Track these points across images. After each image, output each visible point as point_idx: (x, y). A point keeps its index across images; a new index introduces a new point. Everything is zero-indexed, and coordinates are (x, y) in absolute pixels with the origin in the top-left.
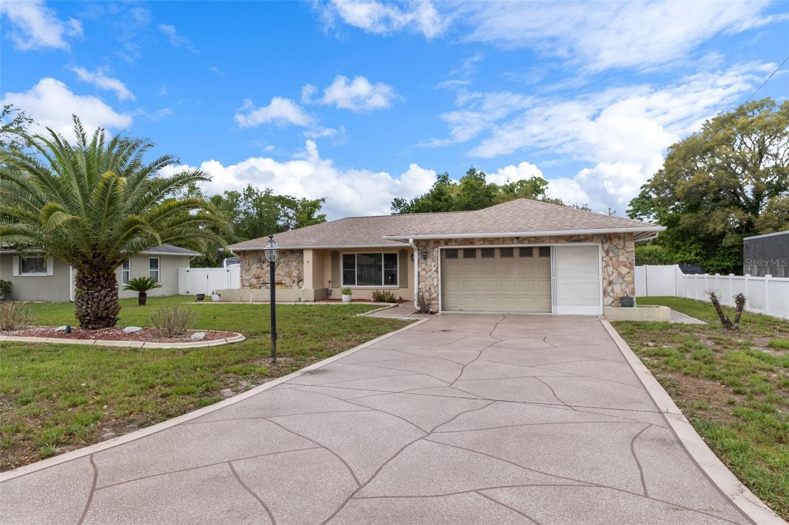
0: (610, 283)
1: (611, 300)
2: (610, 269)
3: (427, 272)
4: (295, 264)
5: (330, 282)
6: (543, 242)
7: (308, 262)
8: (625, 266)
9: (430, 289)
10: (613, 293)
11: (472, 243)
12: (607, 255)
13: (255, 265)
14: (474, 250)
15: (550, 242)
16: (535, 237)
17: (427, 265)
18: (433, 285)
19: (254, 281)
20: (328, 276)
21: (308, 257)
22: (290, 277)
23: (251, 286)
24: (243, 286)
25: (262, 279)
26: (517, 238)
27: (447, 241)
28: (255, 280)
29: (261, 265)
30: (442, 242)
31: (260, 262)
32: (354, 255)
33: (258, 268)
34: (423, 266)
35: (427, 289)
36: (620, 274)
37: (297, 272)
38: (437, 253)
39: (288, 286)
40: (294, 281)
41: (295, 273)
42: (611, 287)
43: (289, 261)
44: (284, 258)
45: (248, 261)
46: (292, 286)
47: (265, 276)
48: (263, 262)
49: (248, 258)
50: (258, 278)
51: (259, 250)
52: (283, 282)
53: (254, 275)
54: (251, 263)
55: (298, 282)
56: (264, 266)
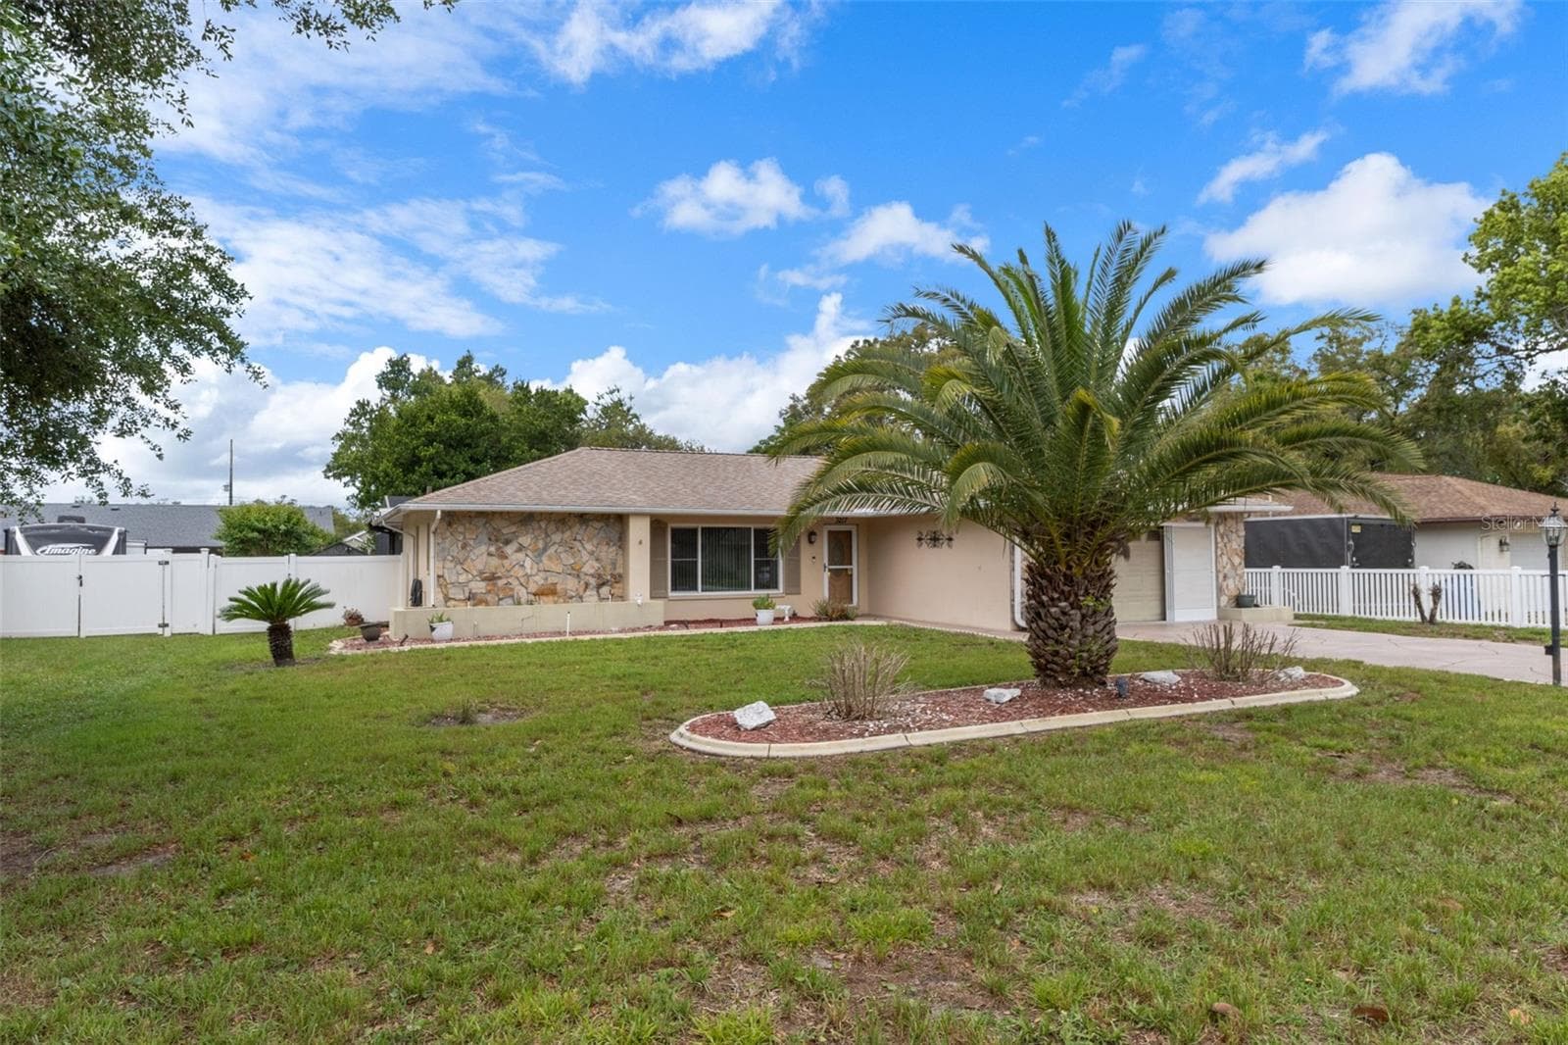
2: (1225, 559)
4: (589, 547)
7: (639, 542)
12: (1222, 540)
13: (483, 548)
19: (479, 587)
21: (639, 533)
22: (578, 576)
23: (472, 598)
24: (447, 599)
25: (501, 583)
28: (483, 584)
29: (499, 548)
31: (497, 541)
32: (695, 531)
33: (490, 554)
36: (1233, 565)
37: (597, 565)
39: (571, 598)
40: (587, 586)
41: (590, 567)
43: (575, 540)
44: (563, 532)
45: (461, 538)
46: (581, 597)
47: (512, 573)
48: (507, 542)
49: (461, 529)
50: (492, 578)
51: (494, 513)
52: (559, 587)
53: (481, 573)
54: (471, 542)
55: (599, 586)
56: (509, 550)
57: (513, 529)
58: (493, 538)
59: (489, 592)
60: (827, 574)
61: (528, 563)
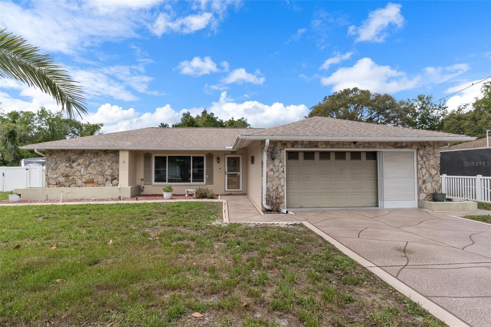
0: (424, 182)
1: (425, 195)
2: (424, 171)
3: (274, 173)
4: (108, 164)
5: (142, 180)
6: (375, 147)
7: (124, 162)
8: (434, 168)
9: (277, 188)
10: (426, 190)
11: (316, 146)
12: (422, 160)
13: (64, 164)
14: (313, 153)
15: (380, 148)
16: (369, 143)
17: (274, 165)
18: (280, 184)
19: (62, 179)
20: (141, 174)
21: (124, 158)
22: (103, 175)
23: (59, 184)
24: (49, 184)
25: (71, 178)
26: (355, 143)
27: (294, 143)
28: (63, 178)
29: (70, 164)
30: (289, 145)
31: (69, 161)
32: (166, 157)
33: (66, 167)
34: (271, 166)
35: (274, 188)
36: (430, 174)
37: (111, 171)
38: (284, 154)
39: (100, 184)
40: (107, 180)
41: (108, 172)
42: (425, 185)
43: (102, 161)
44: (97, 158)
45: (55, 160)
46: (104, 184)
47: (75, 174)
48: (73, 162)
49: (55, 157)
50: (67, 176)
51: (68, 150)
52: (95, 180)
53: (62, 174)
54: (59, 162)
55: (112, 180)
56: (74, 165)
57: (76, 156)
58: (68, 160)
59: (66, 181)
60: (226, 176)
61: (82, 170)
